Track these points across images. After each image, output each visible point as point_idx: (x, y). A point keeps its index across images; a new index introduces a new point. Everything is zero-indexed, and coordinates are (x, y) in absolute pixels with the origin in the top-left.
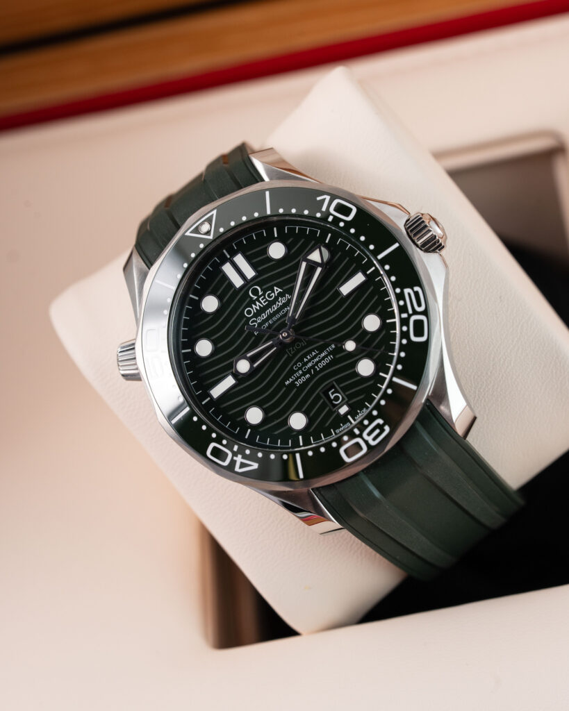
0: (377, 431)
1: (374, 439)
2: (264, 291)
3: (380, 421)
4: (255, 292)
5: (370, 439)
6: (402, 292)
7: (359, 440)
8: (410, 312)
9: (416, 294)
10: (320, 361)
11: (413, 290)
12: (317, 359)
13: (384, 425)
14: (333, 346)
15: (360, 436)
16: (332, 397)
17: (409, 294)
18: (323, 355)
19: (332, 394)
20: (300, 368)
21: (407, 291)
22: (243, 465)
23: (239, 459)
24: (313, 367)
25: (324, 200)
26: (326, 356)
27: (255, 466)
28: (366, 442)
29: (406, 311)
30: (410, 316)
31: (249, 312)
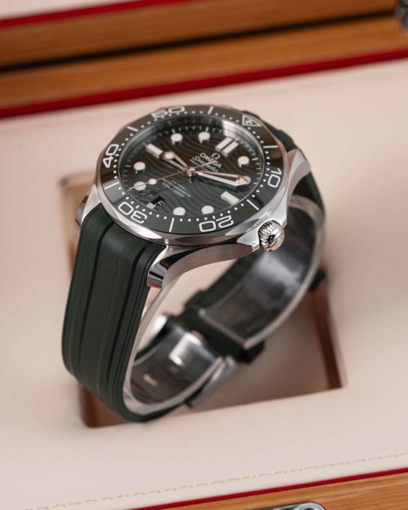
0: (140, 217)
1: (134, 217)
2: (218, 160)
3: (146, 217)
4: (216, 156)
5: (134, 214)
6: (228, 214)
7: (132, 209)
8: (217, 220)
9: (229, 222)
10: (179, 191)
11: (231, 220)
12: (180, 190)
13: (144, 220)
14: (190, 196)
15: (135, 209)
16: (159, 203)
17: (228, 218)
18: (184, 192)
19: (161, 203)
20: (173, 183)
21: (230, 217)
22: (107, 162)
23: (111, 159)
24: (175, 189)
25: (278, 171)
26: (183, 194)
27: (108, 166)
28: (132, 213)
29: (217, 218)
30: (214, 220)
31: (203, 155)
